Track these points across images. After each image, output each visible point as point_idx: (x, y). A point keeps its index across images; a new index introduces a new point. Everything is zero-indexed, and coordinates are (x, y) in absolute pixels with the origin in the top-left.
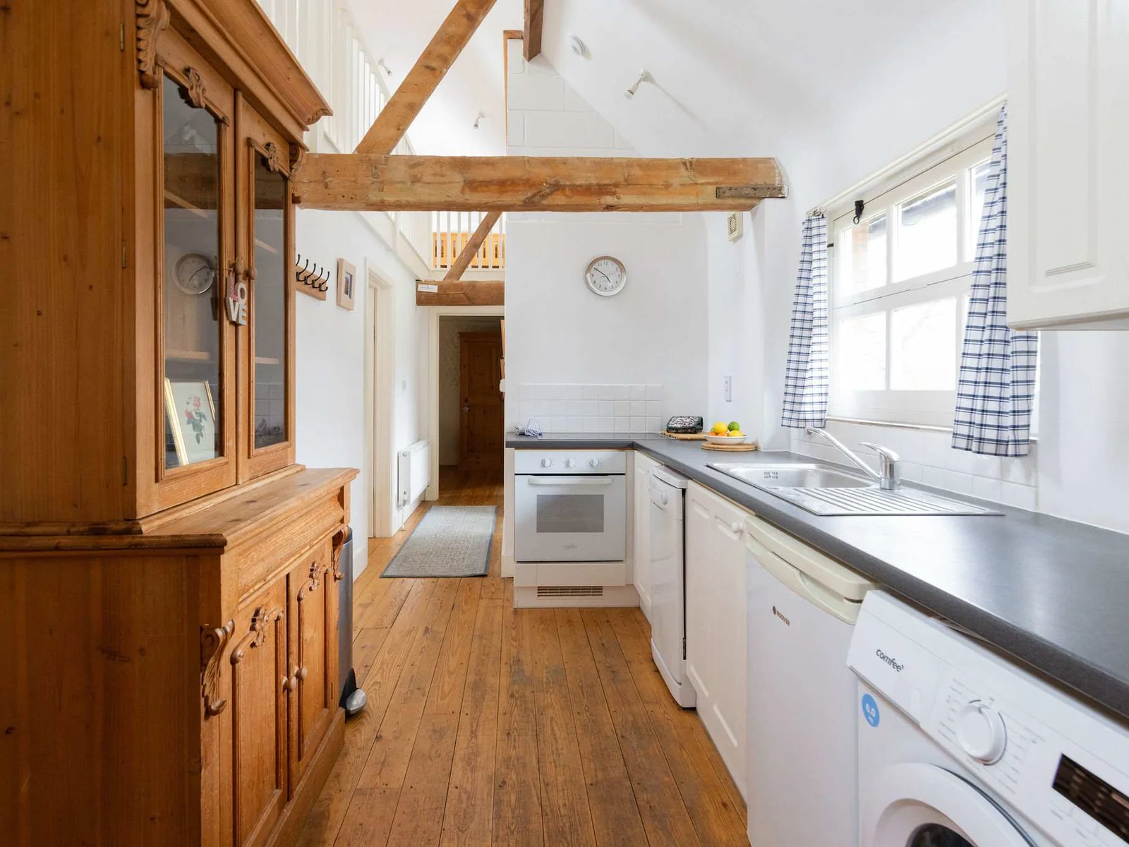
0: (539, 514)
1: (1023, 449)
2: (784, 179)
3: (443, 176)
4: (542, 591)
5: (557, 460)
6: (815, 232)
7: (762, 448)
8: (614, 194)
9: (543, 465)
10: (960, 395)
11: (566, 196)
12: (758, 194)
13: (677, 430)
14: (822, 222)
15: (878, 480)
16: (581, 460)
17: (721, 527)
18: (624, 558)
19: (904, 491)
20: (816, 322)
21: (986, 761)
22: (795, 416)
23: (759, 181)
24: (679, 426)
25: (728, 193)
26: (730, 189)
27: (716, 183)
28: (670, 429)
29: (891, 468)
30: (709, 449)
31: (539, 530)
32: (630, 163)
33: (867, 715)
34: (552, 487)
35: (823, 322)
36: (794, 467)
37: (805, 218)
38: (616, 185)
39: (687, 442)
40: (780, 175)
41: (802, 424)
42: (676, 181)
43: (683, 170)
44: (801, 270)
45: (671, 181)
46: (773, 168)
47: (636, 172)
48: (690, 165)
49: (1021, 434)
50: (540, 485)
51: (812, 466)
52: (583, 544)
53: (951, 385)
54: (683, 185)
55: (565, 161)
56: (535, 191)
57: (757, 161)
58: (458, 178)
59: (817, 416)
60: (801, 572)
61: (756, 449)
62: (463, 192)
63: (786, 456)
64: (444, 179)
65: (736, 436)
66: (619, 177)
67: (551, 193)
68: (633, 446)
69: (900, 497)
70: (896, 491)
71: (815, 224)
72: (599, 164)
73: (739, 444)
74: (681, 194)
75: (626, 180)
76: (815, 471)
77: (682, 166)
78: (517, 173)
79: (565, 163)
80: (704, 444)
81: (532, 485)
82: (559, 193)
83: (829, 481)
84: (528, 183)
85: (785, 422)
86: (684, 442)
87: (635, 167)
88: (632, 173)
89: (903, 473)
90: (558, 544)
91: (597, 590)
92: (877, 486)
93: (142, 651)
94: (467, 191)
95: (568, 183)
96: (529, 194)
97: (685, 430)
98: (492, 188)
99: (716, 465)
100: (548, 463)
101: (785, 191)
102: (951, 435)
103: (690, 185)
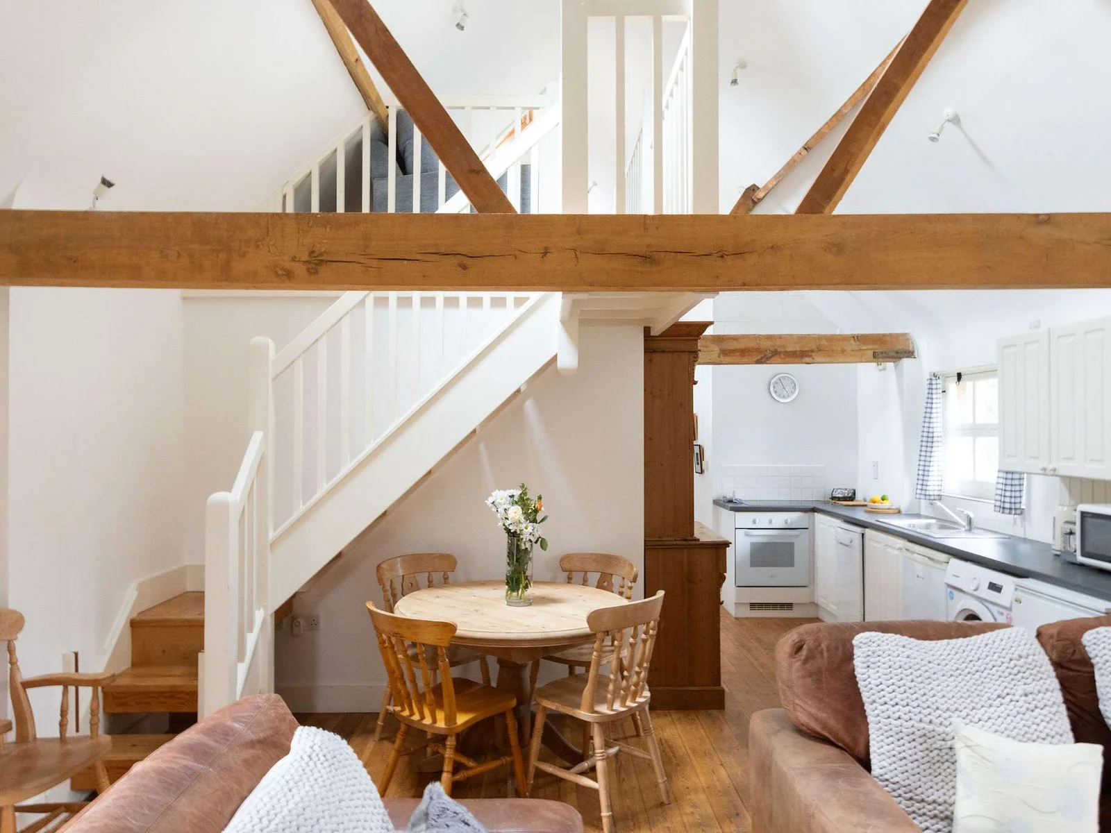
0: (751, 555)
1: (1018, 512)
2: (915, 346)
3: (707, 347)
4: (753, 606)
5: (763, 519)
6: (934, 387)
7: (903, 511)
8: (811, 356)
9: (754, 522)
10: (997, 489)
11: (782, 358)
12: (900, 355)
13: (839, 499)
14: (939, 381)
15: (964, 527)
16: (779, 519)
17: (889, 550)
18: (809, 583)
19: (975, 531)
20: (935, 439)
21: (976, 590)
22: (923, 492)
23: (899, 347)
24: (840, 496)
25: (880, 355)
26: (882, 353)
27: (872, 349)
28: (833, 498)
29: (970, 521)
30: (870, 512)
31: (751, 566)
32: (820, 337)
33: (950, 597)
34: (760, 537)
35: (939, 439)
36: (924, 521)
37: (929, 377)
38: (812, 351)
39: (850, 507)
40: (912, 343)
41: (927, 497)
42: (848, 348)
43: (852, 341)
44: (927, 408)
45: (845, 348)
46: (908, 339)
47: (824, 342)
48: (857, 338)
49: (1018, 506)
50: (753, 536)
51: (933, 521)
52: (782, 574)
53: (995, 480)
54: (853, 350)
55: (780, 337)
56: (762, 355)
57: (897, 335)
58: (716, 349)
59: (936, 493)
60: (929, 558)
61: (899, 512)
62: (719, 357)
63: (918, 516)
64: (709, 349)
65: (886, 504)
66: (813, 346)
67: (773, 356)
68: (814, 510)
69: (974, 533)
70: (973, 531)
71: (934, 382)
72: (802, 338)
73: (888, 509)
74: (851, 356)
75: (818, 348)
76: (935, 524)
77: (852, 339)
78: (751, 345)
79: (780, 338)
80: (865, 508)
81: (747, 535)
82: (778, 356)
83: (942, 527)
84: (758, 350)
85: (918, 496)
86: (847, 507)
87: (824, 340)
88: (821, 343)
89: (975, 524)
90: (764, 574)
91: (789, 606)
92: (964, 529)
93: (700, 580)
94: (722, 356)
95: (782, 350)
96: (759, 357)
97: (845, 499)
98: (737, 354)
99: (881, 520)
100: (757, 521)
101: (916, 354)
102: (993, 506)
103: (857, 350)
